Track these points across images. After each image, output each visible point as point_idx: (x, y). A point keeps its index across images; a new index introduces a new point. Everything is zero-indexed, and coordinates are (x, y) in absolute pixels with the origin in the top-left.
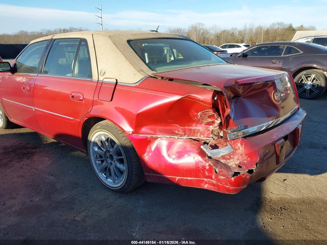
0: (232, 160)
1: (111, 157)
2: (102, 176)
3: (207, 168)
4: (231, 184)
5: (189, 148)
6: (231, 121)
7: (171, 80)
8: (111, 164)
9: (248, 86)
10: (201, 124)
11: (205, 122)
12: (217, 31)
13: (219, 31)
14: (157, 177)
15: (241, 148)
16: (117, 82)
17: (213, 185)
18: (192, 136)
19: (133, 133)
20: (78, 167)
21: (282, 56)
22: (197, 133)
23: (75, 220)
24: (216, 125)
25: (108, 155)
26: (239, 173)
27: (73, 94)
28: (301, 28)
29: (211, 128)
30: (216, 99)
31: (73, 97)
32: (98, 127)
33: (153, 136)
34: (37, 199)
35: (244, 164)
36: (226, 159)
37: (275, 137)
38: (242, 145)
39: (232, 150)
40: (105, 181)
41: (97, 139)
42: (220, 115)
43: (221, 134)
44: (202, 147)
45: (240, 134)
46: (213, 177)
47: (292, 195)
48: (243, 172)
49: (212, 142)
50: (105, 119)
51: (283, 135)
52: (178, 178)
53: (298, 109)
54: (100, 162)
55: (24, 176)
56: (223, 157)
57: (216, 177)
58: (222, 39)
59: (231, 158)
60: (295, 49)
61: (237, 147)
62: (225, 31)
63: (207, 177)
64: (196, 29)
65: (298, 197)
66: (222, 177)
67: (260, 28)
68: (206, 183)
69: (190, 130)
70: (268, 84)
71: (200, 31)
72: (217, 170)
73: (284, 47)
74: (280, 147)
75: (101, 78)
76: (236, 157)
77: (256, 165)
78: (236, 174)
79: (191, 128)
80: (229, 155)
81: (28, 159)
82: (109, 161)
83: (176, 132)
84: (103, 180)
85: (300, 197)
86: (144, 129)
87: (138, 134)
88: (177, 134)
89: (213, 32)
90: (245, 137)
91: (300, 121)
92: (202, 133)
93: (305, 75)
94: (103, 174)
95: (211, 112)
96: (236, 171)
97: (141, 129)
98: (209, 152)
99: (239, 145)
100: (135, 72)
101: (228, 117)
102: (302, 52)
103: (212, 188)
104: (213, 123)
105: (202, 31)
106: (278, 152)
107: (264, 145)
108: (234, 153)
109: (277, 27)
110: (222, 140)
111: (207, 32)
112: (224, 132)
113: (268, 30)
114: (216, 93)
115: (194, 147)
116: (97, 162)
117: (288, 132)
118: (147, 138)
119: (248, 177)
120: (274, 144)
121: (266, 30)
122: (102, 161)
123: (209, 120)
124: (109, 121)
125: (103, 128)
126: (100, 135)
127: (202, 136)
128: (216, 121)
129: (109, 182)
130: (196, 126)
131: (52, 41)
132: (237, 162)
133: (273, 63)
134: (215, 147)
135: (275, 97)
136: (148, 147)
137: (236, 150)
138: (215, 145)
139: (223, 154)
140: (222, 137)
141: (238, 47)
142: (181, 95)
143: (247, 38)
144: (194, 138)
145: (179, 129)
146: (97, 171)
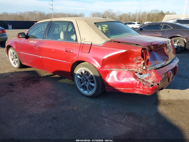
0: (150, 80)
1: (87, 80)
2: (82, 90)
3: (138, 83)
4: (150, 90)
5: (128, 75)
6: (149, 62)
7: (119, 42)
8: (87, 84)
9: (155, 46)
10: (134, 63)
11: (136, 62)
12: (120, 14)
13: (121, 14)
14: (112, 89)
15: (153, 74)
16: (92, 44)
17: (141, 91)
18: (130, 69)
19: (100, 68)
20: (65, 86)
21: (162, 30)
22: (132, 68)
23: (73, 110)
24: (142, 64)
25: (85, 79)
26: (153, 85)
27: (67, 50)
28: (168, 13)
29: (139, 65)
30: (143, 51)
31: (67, 51)
32: (81, 66)
33: (111, 69)
34: (51, 101)
35: (155, 81)
36: (147, 79)
37: (168, 70)
38: (154, 73)
39: (150, 75)
40: (83, 92)
41: (79, 72)
42: (144, 59)
43: (144, 68)
44: (136, 74)
45: (153, 68)
46: (141, 87)
47: (173, 98)
48: (155, 84)
49: (140, 72)
50: (85, 62)
51: (171, 69)
52: (123, 89)
53: (175, 57)
54: (80, 83)
55: (39, 91)
56: (146, 78)
57: (143, 87)
58: (123, 19)
59: (149, 79)
60: (168, 26)
61: (152, 74)
62: (124, 14)
63: (138, 88)
64: (108, 13)
65: (176, 99)
66: (146, 87)
67: (145, 13)
68: (137, 90)
69: (129, 66)
70: (164, 45)
71: (110, 14)
72: (144, 84)
73: (163, 25)
74: (170, 74)
75: (83, 42)
76: (151, 78)
77: (161, 81)
78: (152, 85)
79: (129, 65)
80: (148, 77)
81: (37, 83)
82: (85, 82)
83: (122, 67)
84: (82, 91)
85: (177, 99)
86: (106, 66)
87: (103, 68)
88: (123, 68)
89: (118, 15)
90: (155, 69)
91: (177, 63)
92: (135, 68)
93: (174, 40)
94: (82, 89)
95: (140, 58)
96: (152, 84)
97: (104, 66)
98: (139, 76)
99: (153, 73)
100: (101, 39)
101: (148, 60)
102: (172, 28)
103: (140, 93)
104: (140, 63)
105: (111, 14)
106: (169, 77)
107: (163, 73)
108: (150, 77)
109: (154, 12)
110: (144, 71)
111: (114, 15)
112: (146, 67)
113: (149, 14)
114: (143, 49)
115: (131, 74)
116: (79, 83)
117: (173, 68)
118: (107, 71)
119: (158, 87)
120: (167, 73)
121: (148, 14)
122: (81, 83)
123: (139, 61)
124: (88, 63)
125: (83, 66)
126: (81, 70)
127: (135, 69)
128: (142, 62)
129: (86, 92)
130: (132, 64)
131: (51, 22)
132: (152, 81)
133: (157, 34)
134: (141, 74)
135: (166, 51)
136: (108, 75)
137: (151, 75)
138: (141, 73)
139: (145, 77)
140: (144, 69)
141: (134, 24)
142: (126, 50)
143: (137, 18)
144: (131, 70)
145: (123, 66)
146: (79, 88)
